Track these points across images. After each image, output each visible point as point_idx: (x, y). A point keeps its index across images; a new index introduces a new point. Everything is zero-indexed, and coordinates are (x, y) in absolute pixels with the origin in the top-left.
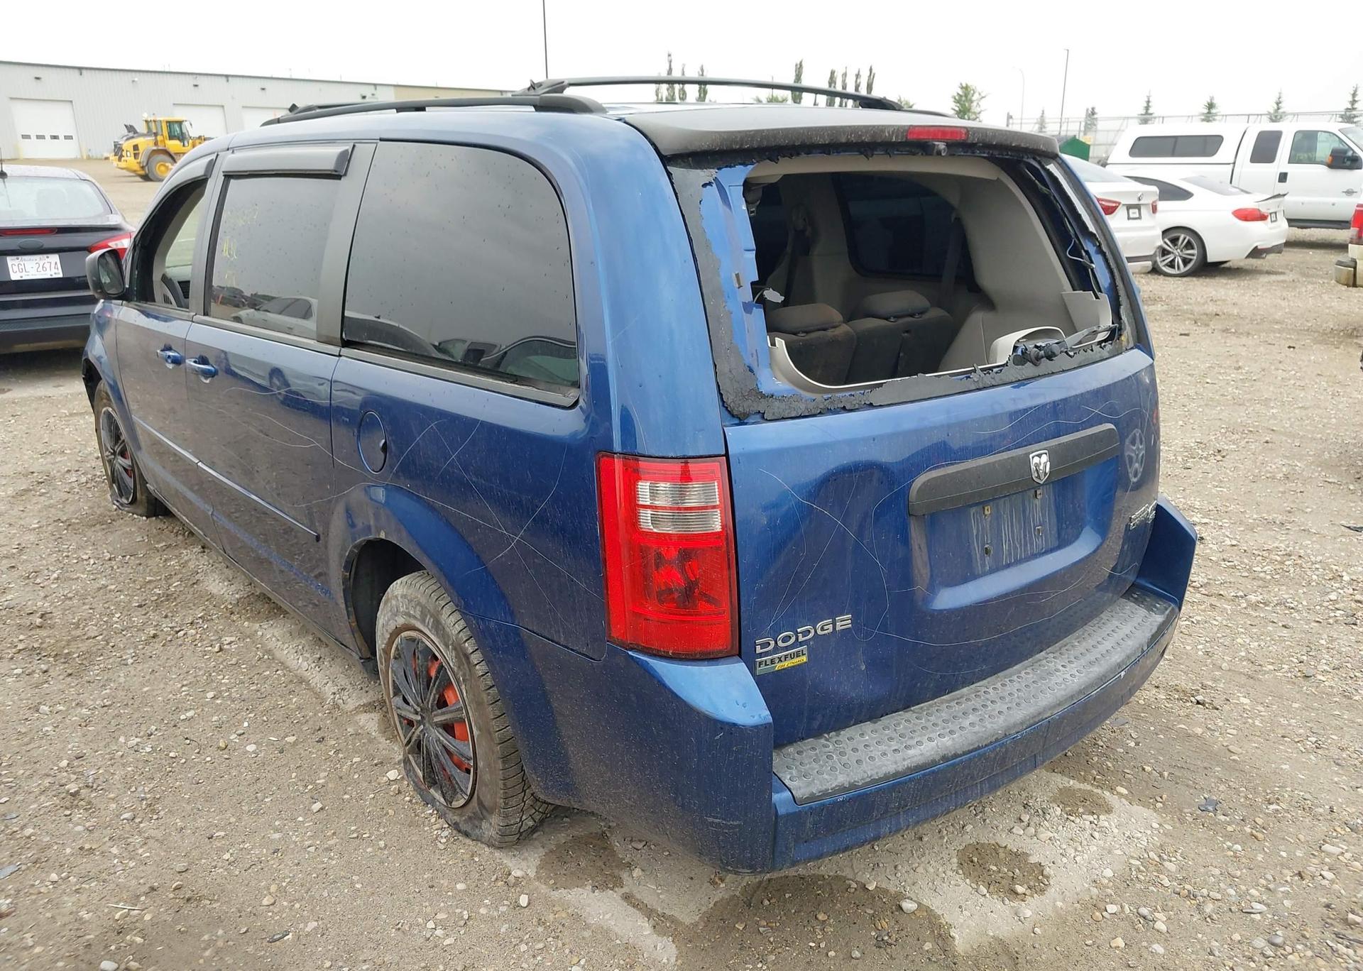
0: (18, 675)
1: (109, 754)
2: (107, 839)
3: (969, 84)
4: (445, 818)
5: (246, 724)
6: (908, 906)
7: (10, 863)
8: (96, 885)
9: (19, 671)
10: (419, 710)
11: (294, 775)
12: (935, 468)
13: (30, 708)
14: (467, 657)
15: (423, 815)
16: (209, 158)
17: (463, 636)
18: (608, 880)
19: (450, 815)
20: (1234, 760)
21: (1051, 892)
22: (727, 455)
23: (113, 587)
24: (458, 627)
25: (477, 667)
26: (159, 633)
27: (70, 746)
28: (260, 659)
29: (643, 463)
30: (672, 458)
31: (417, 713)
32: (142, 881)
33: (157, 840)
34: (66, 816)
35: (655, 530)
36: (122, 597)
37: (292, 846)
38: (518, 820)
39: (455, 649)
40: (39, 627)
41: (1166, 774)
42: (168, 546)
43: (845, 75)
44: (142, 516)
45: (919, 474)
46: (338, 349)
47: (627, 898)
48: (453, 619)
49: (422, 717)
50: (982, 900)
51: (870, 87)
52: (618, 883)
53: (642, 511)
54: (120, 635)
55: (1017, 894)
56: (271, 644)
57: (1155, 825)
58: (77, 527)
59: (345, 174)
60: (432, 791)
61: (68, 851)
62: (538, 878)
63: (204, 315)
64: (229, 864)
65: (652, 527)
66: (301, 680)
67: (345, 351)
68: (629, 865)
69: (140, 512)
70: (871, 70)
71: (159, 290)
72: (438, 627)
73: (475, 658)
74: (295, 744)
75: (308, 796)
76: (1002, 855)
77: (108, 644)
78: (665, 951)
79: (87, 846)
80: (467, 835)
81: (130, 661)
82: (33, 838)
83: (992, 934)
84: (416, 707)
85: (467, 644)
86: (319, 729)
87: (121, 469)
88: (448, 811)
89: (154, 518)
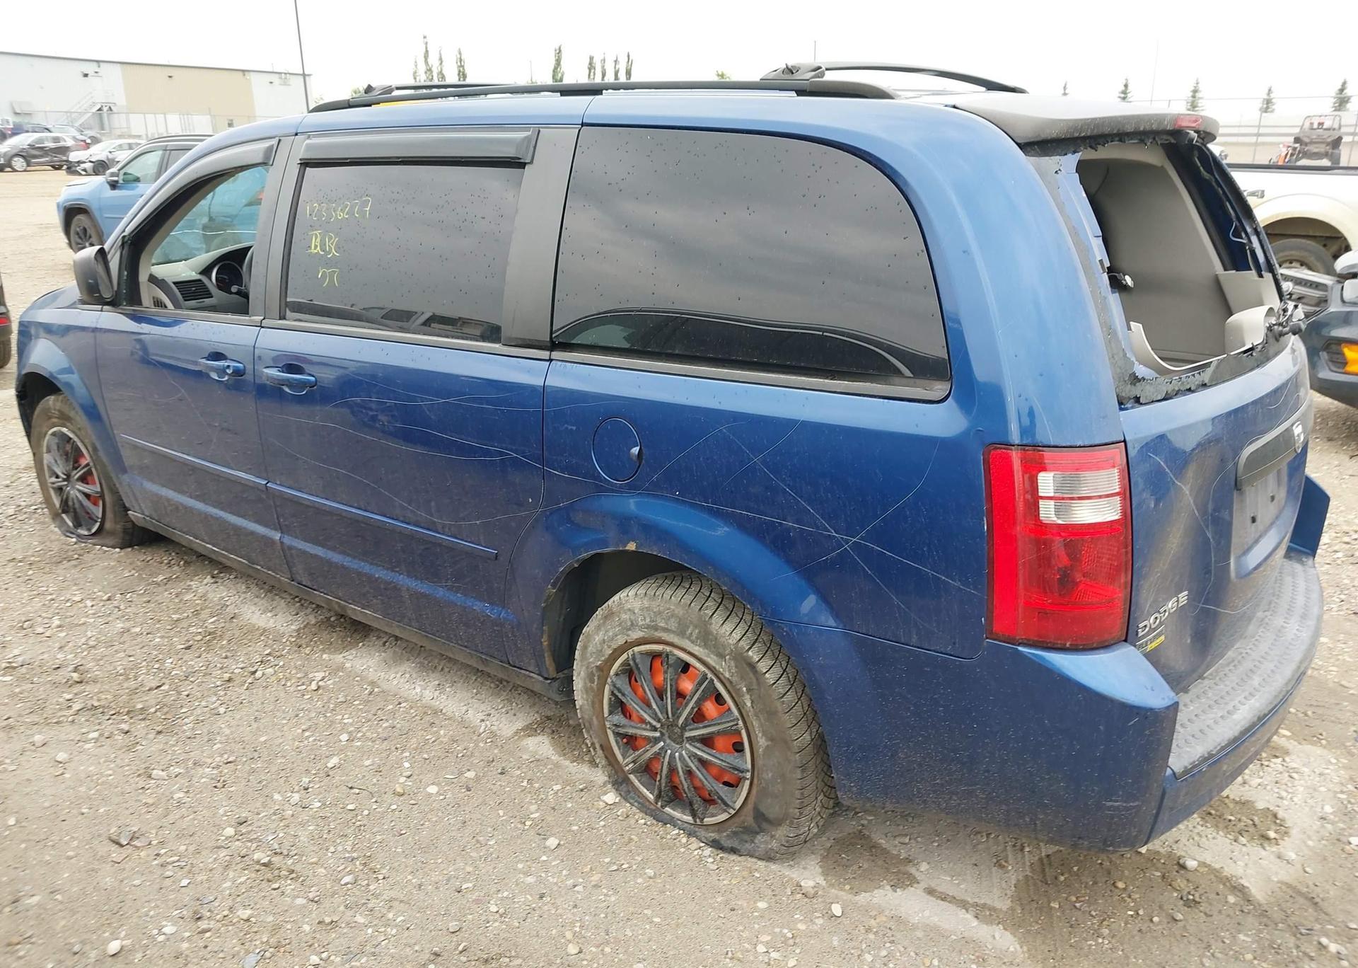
0: (97, 740)
1: (275, 814)
2: (342, 908)
3: (725, 73)
4: (697, 837)
5: (407, 765)
6: (1191, 864)
7: (248, 952)
8: (367, 961)
9: (95, 735)
10: (658, 725)
11: (501, 813)
12: (1251, 443)
13: (139, 775)
14: (752, 666)
15: (669, 837)
16: (266, 144)
17: (744, 644)
18: (903, 880)
19: (702, 833)
20: (1352, 694)
21: (1294, 832)
22: (1125, 441)
23: (137, 630)
24: (737, 635)
25: (767, 675)
26: (233, 676)
27: (221, 811)
28: (370, 693)
29: (1047, 454)
30: (1080, 447)
31: (655, 729)
32: (417, 948)
33: (401, 901)
34: (275, 889)
35: (1060, 522)
36: (157, 640)
37: (555, 889)
38: (807, 829)
39: (735, 659)
40: (78, 682)
41: (1310, 713)
42: (169, 579)
43: (604, 61)
44: (114, 547)
45: (1242, 449)
46: (548, 353)
47: (930, 892)
48: (728, 627)
49: (662, 734)
50: (1244, 849)
51: (628, 73)
52: (913, 881)
53: (1041, 502)
54: (187, 682)
55: (1268, 839)
56: (372, 675)
57: (1334, 761)
58: (42, 565)
59: (531, 162)
60: (668, 810)
61: (307, 928)
62: (832, 886)
63: (280, 319)
64: (501, 916)
65: (1055, 519)
66: (437, 712)
67: (555, 355)
68: (908, 861)
69: (111, 543)
70: (628, 56)
71: (148, 293)
72: (707, 638)
73: (763, 666)
74: (477, 779)
75: (532, 833)
76: (1231, 806)
77: (179, 693)
78: (1003, 940)
79: (328, 920)
80: (733, 851)
81: (222, 710)
82: (253, 919)
83: (1276, 879)
84: (654, 723)
85: (750, 653)
86: (493, 761)
87: (81, 497)
88: (697, 829)
89: (130, 549)
